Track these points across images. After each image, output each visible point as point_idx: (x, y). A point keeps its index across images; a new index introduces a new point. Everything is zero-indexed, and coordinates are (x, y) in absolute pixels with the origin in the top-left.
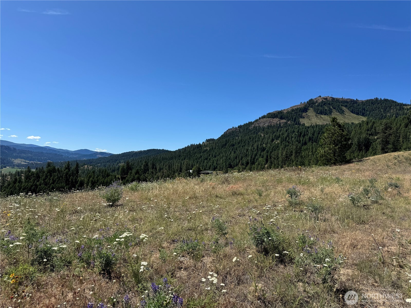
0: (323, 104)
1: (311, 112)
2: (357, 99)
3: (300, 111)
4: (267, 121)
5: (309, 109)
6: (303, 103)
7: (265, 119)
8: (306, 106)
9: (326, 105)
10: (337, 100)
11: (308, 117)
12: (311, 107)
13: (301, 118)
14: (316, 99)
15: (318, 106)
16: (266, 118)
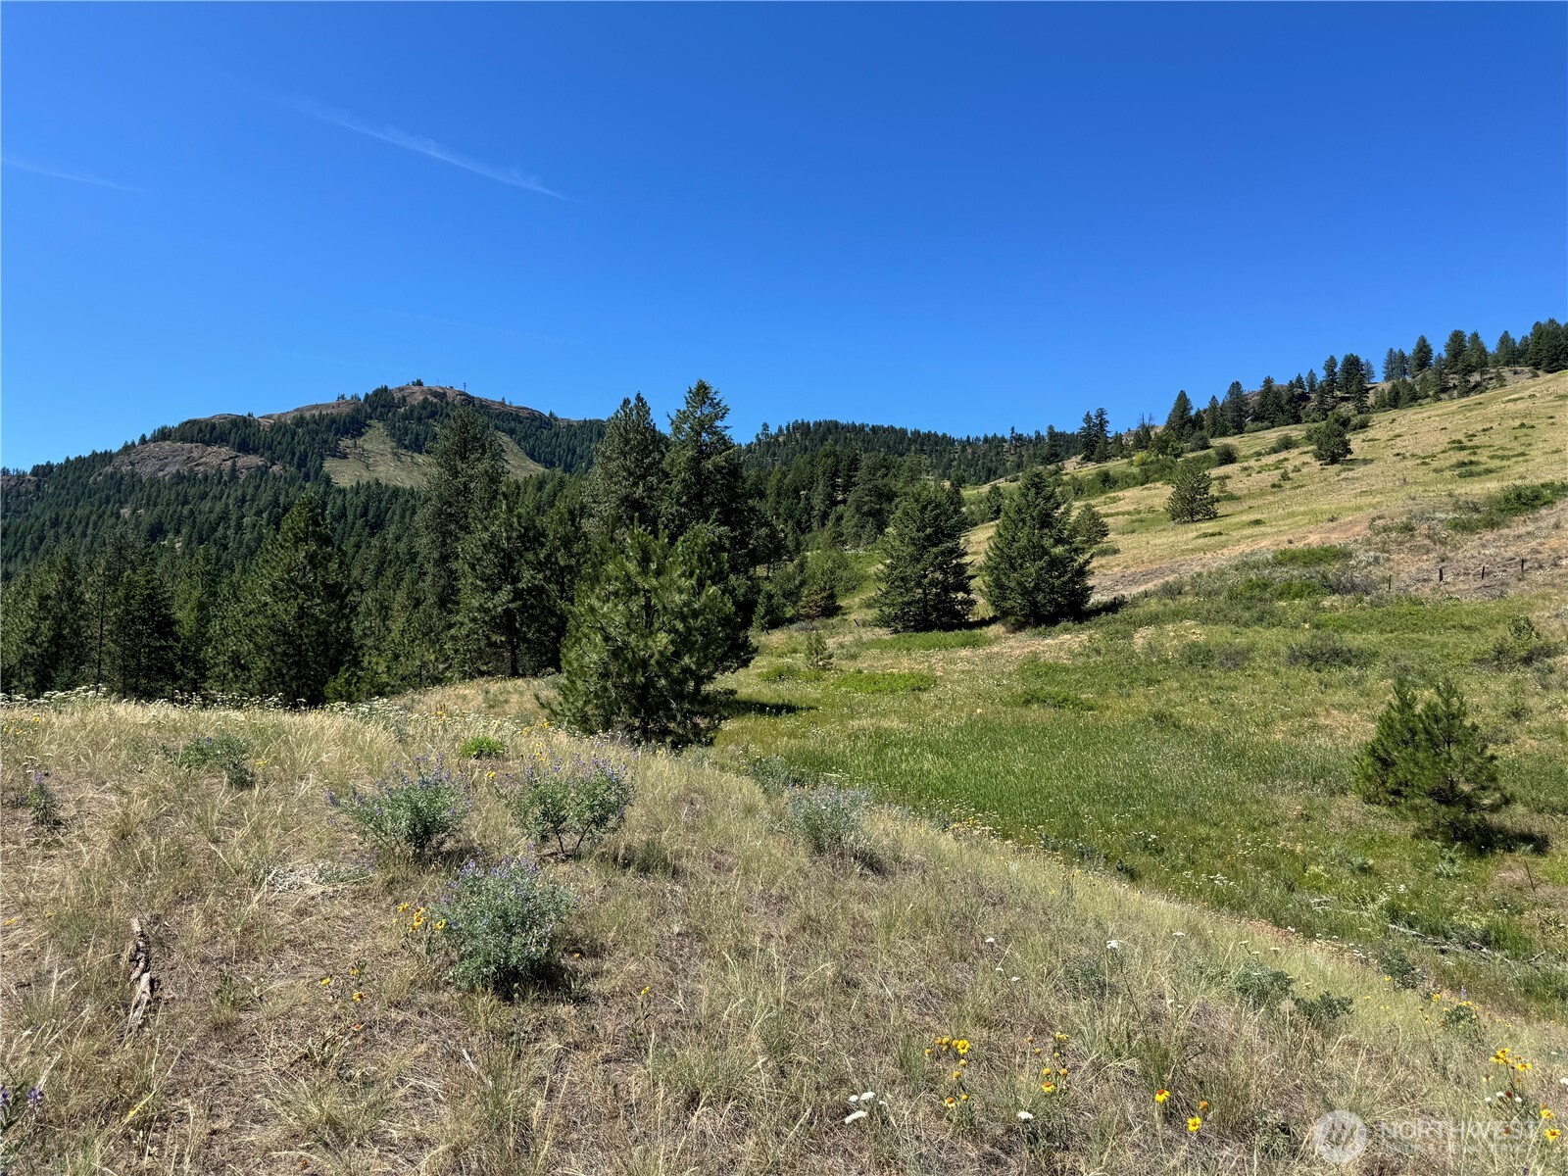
0: (424, 413)
1: (376, 440)
2: (551, 414)
3: (329, 428)
4: (174, 453)
5: (369, 426)
6: (348, 398)
7: (167, 445)
8: (358, 411)
9: (437, 417)
10: (482, 406)
11: (363, 457)
12: (381, 418)
13: (334, 456)
14: (401, 390)
15: (406, 417)
16: (175, 441)
